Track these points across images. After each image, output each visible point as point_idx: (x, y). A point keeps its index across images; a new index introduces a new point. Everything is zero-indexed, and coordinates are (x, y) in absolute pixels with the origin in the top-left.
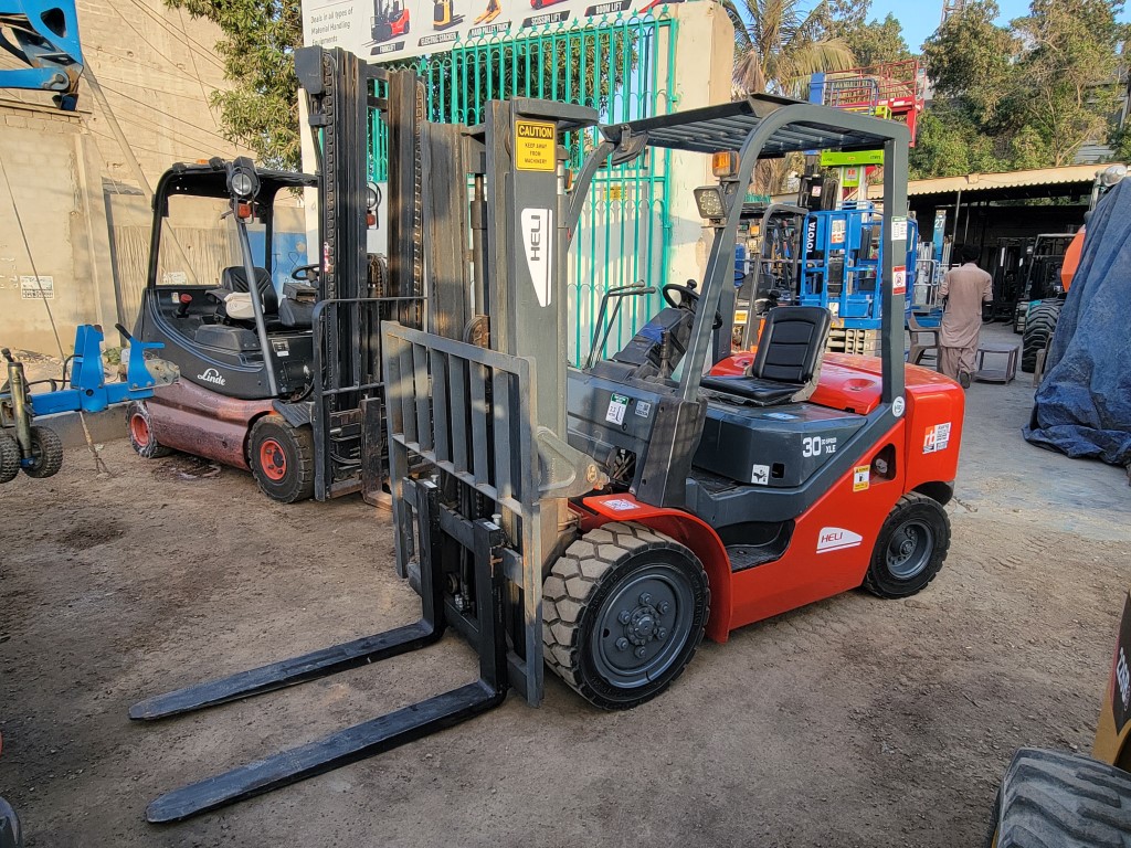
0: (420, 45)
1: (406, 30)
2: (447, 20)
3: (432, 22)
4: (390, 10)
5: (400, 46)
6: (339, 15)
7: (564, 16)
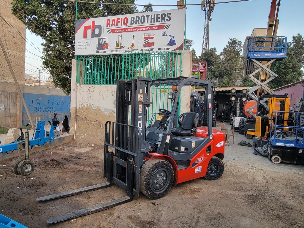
0: (111, 52)
1: (107, 48)
2: (119, 47)
3: (115, 47)
4: (103, 43)
5: (105, 52)
6: (87, 42)
7: (152, 50)
